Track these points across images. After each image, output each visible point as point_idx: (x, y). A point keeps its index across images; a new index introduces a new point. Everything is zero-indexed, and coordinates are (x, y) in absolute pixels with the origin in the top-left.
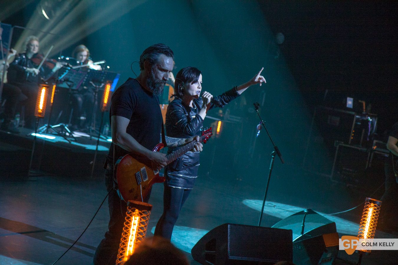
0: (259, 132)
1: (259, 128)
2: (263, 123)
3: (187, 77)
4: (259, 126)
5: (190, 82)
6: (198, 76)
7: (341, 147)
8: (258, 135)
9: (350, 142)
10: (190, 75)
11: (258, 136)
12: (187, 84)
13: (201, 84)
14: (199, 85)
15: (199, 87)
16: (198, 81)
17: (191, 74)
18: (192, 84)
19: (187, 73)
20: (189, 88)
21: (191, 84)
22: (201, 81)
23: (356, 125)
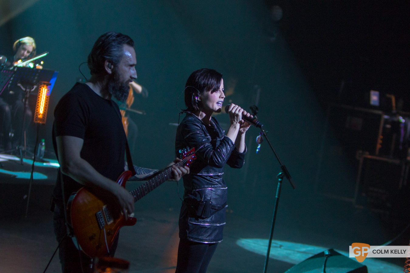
0: (259, 147)
1: (259, 141)
2: (264, 134)
3: (204, 84)
4: (259, 138)
5: (209, 90)
6: (218, 81)
7: (366, 159)
8: (257, 150)
9: (377, 152)
10: (208, 81)
11: (258, 152)
12: (205, 93)
13: (223, 91)
14: (222, 94)
15: (222, 96)
16: (220, 87)
17: (209, 78)
18: (212, 93)
19: (203, 79)
20: (207, 98)
21: (210, 92)
22: (223, 87)
23: (385, 128)
